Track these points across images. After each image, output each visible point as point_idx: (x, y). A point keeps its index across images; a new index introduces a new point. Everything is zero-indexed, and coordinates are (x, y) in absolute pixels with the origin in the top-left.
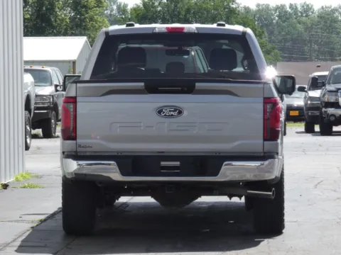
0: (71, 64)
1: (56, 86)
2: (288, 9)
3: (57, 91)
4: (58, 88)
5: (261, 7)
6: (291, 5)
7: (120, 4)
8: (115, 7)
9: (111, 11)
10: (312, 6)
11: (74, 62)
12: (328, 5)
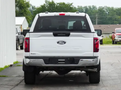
0: (20, 26)
1: (19, 33)
2: (88, 8)
3: (19, 35)
4: (19, 34)
5: (79, 7)
6: (89, 6)
7: (33, 6)
8: (31, 7)
9: (30, 9)
10: (96, 6)
11: (21, 25)
12: (101, 6)
